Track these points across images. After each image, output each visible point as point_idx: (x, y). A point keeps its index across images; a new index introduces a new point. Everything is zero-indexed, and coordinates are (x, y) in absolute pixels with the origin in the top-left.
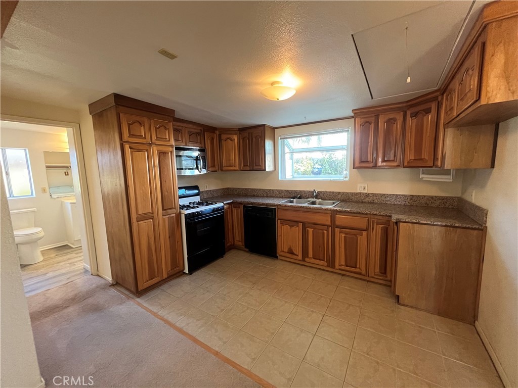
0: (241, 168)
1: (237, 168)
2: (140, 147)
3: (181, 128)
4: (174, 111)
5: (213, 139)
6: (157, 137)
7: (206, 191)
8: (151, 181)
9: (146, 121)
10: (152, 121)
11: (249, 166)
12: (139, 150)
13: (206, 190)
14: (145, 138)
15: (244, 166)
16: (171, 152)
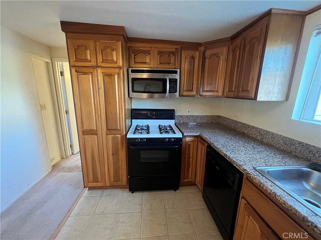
0: (225, 94)
1: (220, 94)
2: (85, 70)
3: (149, 49)
4: (123, 28)
5: (193, 58)
6: (103, 60)
7: (187, 116)
8: (95, 102)
9: (91, 43)
10: (98, 43)
11: (234, 92)
12: (85, 73)
13: (188, 114)
14: (90, 61)
15: (229, 91)
16: (118, 74)
